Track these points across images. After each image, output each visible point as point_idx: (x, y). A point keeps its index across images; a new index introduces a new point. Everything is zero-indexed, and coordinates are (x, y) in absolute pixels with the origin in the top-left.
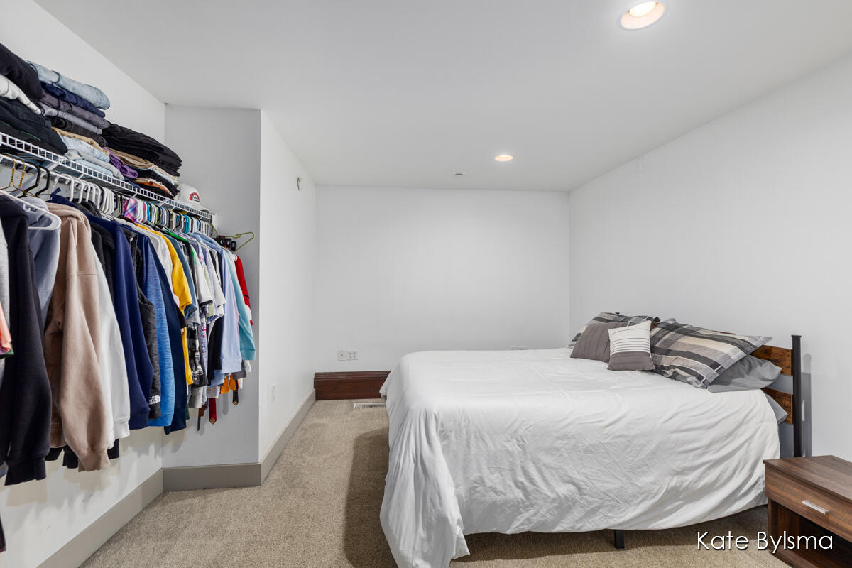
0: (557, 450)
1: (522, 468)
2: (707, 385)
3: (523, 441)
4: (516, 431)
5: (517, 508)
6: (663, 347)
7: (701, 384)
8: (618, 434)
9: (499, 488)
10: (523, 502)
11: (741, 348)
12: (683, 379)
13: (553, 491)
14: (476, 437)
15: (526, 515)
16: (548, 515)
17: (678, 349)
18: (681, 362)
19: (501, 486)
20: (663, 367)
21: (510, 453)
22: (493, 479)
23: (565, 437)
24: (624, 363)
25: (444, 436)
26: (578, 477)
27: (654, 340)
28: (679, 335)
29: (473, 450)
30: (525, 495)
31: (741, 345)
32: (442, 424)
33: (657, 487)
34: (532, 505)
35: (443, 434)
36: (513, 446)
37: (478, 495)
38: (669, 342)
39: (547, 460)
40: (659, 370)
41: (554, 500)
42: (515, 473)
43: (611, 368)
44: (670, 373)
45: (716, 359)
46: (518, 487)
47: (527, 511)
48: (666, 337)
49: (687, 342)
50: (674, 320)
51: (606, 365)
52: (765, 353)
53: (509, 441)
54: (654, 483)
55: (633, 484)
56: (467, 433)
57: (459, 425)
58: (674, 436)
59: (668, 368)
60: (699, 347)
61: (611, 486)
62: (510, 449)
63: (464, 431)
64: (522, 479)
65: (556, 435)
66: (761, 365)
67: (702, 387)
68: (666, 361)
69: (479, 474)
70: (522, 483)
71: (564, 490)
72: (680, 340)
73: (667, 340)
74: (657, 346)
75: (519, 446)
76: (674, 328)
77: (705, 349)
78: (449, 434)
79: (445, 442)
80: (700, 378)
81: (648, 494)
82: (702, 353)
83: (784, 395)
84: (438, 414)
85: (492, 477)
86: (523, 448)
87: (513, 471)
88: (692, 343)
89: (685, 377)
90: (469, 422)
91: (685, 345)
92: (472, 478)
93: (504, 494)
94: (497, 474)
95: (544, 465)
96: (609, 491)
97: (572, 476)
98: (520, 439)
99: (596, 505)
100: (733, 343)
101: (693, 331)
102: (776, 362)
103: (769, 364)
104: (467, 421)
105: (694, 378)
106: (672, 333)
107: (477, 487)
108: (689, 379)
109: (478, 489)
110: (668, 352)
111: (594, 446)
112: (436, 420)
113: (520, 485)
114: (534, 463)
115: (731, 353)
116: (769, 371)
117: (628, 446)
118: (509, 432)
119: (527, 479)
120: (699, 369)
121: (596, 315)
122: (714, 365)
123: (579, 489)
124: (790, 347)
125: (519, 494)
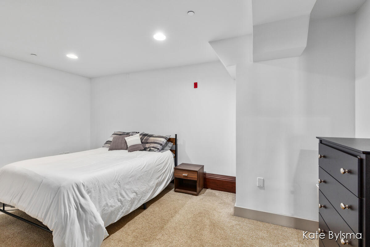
0: (130, 182)
1: (120, 193)
2: (160, 151)
3: (120, 183)
4: (117, 180)
5: (118, 210)
6: (145, 141)
7: (159, 151)
8: (145, 171)
9: (113, 204)
10: (121, 206)
11: (166, 139)
12: (153, 151)
13: (130, 197)
14: (102, 187)
15: (122, 211)
16: (128, 207)
17: (151, 141)
18: (152, 145)
19: (113, 203)
20: (146, 148)
21: (116, 189)
22: (111, 202)
23: (132, 176)
24: (133, 149)
25: (89, 192)
26: (136, 189)
27: (141, 139)
28: (149, 137)
29: (102, 193)
30: (121, 203)
31: (165, 138)
32: (87, 186)
33: (154, 184)
34: (123, 206)
35: (88, 191)
36: (116, 186)
37: (106, 211)
38: (146, 139)
39: (127, 187)
40: (145, 149)
41: (130, 201)
42: (118, 196)
43: (130, 151)
44: (148, 149)
45: (161, 143)
46: (119, 201)
47: (122, 209)
48: (145, 138)
49: (152, 138)
50: (144, 133)
51: (127, 151)
52: (169, 140)
53: (115, 184)
54: (153, 184)
55: (149, 186)
56: (99, 187)
57: (95, 184)
58: (157, 167)
59: (148, 148)
60: (156, 140)
61: (144, 189)
62: (116, 187)
63: (97, 186)
64: (120, 197)
65: (129, 177)
66: (169, 143)
67: (159, 152)
68: (147, 146)
69: (106, 202)
70: (120, 199)
71: (132, 195)
72: (150, 139)
73: (145, 139)
74: (143, 141)
75: (118, 185)
76: (145, 135)
77: (158, 140)
78: (91, 190)
79: (89, 194)
80: (158, 149)
81: (152, 187)
82: (157, 142)
83: (173, 150)
84: (84, 183)
85: (110, 201)
86: (119, 185)
87: (117, 195)
88: (153, 139)
89: (153, 150)
90: (99, 182)
91: (152, 140)
92: (103, 205)
93: (115, 206)
94: (112, 199)
95: (127, 189)
96: (144, 191)
97: (135, 190)
98: (118, 183)
99: (141, 197)
100: (164, 138)
101: (152, 136)
102: (172, 142)
103: (170, 143)
104: (98, 182)
105: (156, 149)
106: (146, 137)
107: (105, 208)
108: (155, 150)
109: (105, 209)
110: (147, 143)
111: (139, 177)
112: (84, 185)
113: (120, 200)
114: (123, 190)
115: (163, 141)
116: (171, 144)
117: (147, 174)
118: (115, 181)
119: (121, 197)
120: (158, 146)
121: (113, 133)
122: (161, 145)
123: (136, 193)
124: (175, 138)
125: (119, 204)
